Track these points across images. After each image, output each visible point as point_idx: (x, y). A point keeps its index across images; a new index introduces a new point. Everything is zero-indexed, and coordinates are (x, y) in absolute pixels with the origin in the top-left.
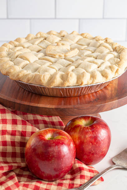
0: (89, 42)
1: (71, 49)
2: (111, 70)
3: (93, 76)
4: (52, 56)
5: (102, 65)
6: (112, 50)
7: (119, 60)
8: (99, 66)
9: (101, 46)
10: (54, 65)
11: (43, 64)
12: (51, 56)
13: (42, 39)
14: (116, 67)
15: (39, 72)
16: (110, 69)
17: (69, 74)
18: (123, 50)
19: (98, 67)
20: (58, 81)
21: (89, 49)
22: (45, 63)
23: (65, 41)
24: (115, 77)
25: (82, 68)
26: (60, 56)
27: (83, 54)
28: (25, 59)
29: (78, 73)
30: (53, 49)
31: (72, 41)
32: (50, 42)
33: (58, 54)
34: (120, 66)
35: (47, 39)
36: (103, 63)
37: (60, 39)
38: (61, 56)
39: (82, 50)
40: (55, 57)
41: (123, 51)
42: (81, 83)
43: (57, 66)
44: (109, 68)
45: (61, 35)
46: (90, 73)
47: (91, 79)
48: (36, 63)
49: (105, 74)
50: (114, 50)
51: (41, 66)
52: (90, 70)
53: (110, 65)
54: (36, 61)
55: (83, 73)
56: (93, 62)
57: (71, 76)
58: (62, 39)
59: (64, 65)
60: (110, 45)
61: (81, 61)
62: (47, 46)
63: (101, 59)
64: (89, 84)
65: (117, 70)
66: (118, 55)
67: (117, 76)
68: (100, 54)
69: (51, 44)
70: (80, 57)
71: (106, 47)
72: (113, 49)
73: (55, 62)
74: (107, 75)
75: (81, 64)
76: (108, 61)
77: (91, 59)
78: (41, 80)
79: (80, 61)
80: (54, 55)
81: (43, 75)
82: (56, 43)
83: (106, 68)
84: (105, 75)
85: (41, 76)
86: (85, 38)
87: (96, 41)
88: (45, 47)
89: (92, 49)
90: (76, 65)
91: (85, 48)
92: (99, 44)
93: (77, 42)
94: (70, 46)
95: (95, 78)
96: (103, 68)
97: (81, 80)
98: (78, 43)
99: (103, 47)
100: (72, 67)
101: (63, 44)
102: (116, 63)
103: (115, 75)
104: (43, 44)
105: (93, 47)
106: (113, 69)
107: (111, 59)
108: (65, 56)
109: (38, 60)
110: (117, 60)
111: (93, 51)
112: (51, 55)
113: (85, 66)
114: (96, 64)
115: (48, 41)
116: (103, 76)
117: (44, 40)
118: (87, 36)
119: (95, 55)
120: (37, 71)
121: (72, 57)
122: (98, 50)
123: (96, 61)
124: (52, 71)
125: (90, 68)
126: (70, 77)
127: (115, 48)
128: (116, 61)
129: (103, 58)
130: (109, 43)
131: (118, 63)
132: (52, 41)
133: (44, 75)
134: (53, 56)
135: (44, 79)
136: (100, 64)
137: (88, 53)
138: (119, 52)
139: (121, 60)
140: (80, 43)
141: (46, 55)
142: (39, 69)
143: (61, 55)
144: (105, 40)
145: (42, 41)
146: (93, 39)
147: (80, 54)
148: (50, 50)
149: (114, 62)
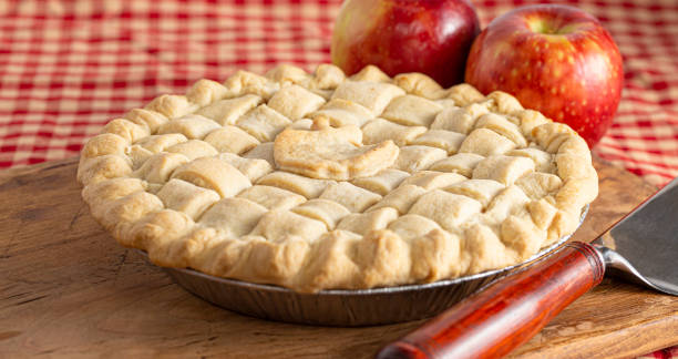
0: (433, 111)
1: (365, 142)
2: (534, 221)
3: (470, 246)
4: (304, 171)
5: (497, 202)
6: (523, 141)
7: (557, 180)
8: (485, 205)
9: (481, 127)
10: (315, 204)
11: (272, 201)
12: (297, 170)
13: (254, 100)
14: (550, 210)
15: (263, 234)
16: (528, 217)
17: (383, 242)
18: (564, 141)
19: (484, 211)
20: (340, 267)
21: (435, 140)
22: (280, 199)
23: (340, 106)
24: (548, 247)
25: (425, 214)
26: (332, 171)
27: (415, 160)
28: (202, 182)
29: (413, 236)
30: (302, 142)
31: (367, 106)
32: (286, 115)
33: (326, 164)
34: (563, 204)
35: (270, 101)
36: (500, 193)
37: (322, 100)
38: (339, 172)
39: (408, 144)
40: (313, 173)
41: (569, 143)
42: (425, 274)
43: (329, 212)
44: (523, 213)
45: (321, 85)
46: (457, 233)
47: (462, 257)
48: (249, 198)
49: (514, 237)
50: (529, 142)
51: (270, 208)
52: (456, 222)
53: (529, 201)
54: (244, 190)
55: (433, 235)
56: (464, 192)
57: (388, 247)
58: (328, 100)
59: (353, 205)
60: (509, 120)
61: (417, 190)
62: (280, 130)
63: (489, 177)
64: (458, 274)
65: (557, 219)
66: (549, 161)
67: (554, 243)
68: (479, 158)
69: (289, 121)
70: (407, 174)
71: (500, 131)
72: (526, 137)
73: (318, 195)
74: (521, 239)
75: (420, 202)
76: (516, 183)
77: (453, 179)
78: (274, 267)
79: (415, 186)
80: (311, 168)
81: (282, 247)
82: (306, 117)
83: (512, 212)
84: (514, 241)
85: (277, 248)
86: (412, 97)
87: (456, 105)
88: (267, 135)
89: (448, 138)
90: (400, 203)
91: (419, 136)
92: (469, 120)
93: (385, 110)
94: (362, 128)
95: (480, 254)
96: (501, 211)
97: (429, 265)
98: (387, 114)
99: (489, 131)
100: (388, 215)
101: (335, 125)
102: (549, 192)
103: (549, 237)
104: (259, 120)
105: (449, 129)
106: (538, 218)
107: (526, 176)
108: (352, 171)
109: (250, 189)
110: (550, 180)
111: (452, 149)
112: (297, 165)
113: (435, 204)
114: (475, 196)
115: (275, 109)
116: (507, 244)
117: (260, 104)
118: (419, 88)
119: (464, 160)
120: (254, 231)
121: (378, 175)
122: (472, 141)
123: (472, 185)
124: (313, 231)
125: (456, 215)
126: (386, 253)
127: (535, 132)
128: (545, 183)
129: (497, 173)
130: (505, 113)
131: (556, 194)
132: (291, 108)
133: (286, 248)
134: (307, 171)
135: (287, 263)
136: (488, 197)
137: (435, 155)
138: (551, 148)
139: (564, 182)
140: (397, 116)
141: (276, 167)
142: (262, 223)
143: (338, 166)
144: (492, 101)
145: (253, 109)
146: (446, 97)
147: (406, 163)
148: (291, 147)
149: (540, 189)
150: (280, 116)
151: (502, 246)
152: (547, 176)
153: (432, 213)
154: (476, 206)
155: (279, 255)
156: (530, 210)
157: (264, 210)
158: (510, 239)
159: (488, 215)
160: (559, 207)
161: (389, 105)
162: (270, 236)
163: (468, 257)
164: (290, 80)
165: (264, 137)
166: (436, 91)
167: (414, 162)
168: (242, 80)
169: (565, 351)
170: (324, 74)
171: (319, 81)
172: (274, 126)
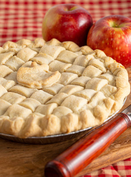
0: (74, 57)
1: (50, 70)
3: (82, 119)
4: (26, 85)
6: (104, 70)
7: (115, 88)
8: (89, 100)
9: (90, 65)
10: (28, 101)
11: (13, 100)
13: (12, 54)
14: (112, 101)
15: (8, 115)
16: (104, 105)
17: (50, 119)
19: (88, 103)
20: (35, 129)
21: (74, 70)
22: (16, 99)
23: (42, 56)
24: (111, 116)
25: (67, 106)
26: (36, 85)
27: (66, 79)
29: (62, 115)
30: (27, 73)
31: (51, 56)
32: (22, 60)
33: (34, 82)
34: (117, 98)
35: (17, 55)
36: (94, 95)
37: (36, 53)
38: (38, 85)
39: (65, 72)
40: (29, 86)
41: (120, 72)
42: (65, 131)
43: (33, 104)
44: (102, 103)
45: (36, 46)
46: (77, 114)
47: (79, 124)
48: (5, 99)
49: (99, 114)
50: (107, 70)
51: (12, 103)
52: (77, 109)
53: (104, 98)
54: (4, 94)
55: (68, 116)
56: (81, 96)
57: (52, 122)
58: (38, 53)
59: (42, 100)
60: (101, 61)
61: (64, 95)
62: (20, 66)
63: (91, 88)
65: (114, 105)
66: (113, 79)
67: (114, 114)
68: (89, 78)
69: (24, 62)
70: (63, 86)
71: (96, 66)
72: (106, 67)
73: (30, 96)
74: (101, 115)
76: (100, 91)
77: (77, 89)
78: (11, 130)
79: (64, 93)
80: (28, 84)
81: (14, 122)
82: (30, 60)
83: (98, 103)
84: (98, 116)
85: (12, 123)
86: (67, 51)
87: (83, 54)
88: (16, 68)
89: (78, 69)
90: (58, 101)
91: (69, 68)
92: (86, 61)
93: (58, 56)
94: (49, 65)
95: (85, 122)
96: (94, 103)
97: (67, 127)
98: (59, 58)
99: (93, 67)
100: (54, 106)
101: (40, 64)
102: (112, 93)
103: (111, 112)
104: (13, 62)
105: (80, 65)
106: (107, 105)
107: (104, 87)
108: (43, 85)
109: (6, 93)
110: (113, 89)
111: (80, 74)
112: (24, 83)
113: (70, 102)
114: (85, 97)
115: (19, 57)
116: (96, 116)
117: (14, 56)
118: (70, 47)
119: (83, 80)
120: (5, 114)
121: (52, 86)
122: (87, 71)
123: (85, 93)
124: (26, 113)
125: (78, 106)
126: (51, 124)
127: (109, 66)
128: (111, 90)
129: (93, 87)
130: (99, 58)
131: (114, 94)
132: (24, 57)
133: (15, 123)
135: (15, 128)
136: (90, 97)
137: (74, 76)
138: (114, 73)
139: (118, 90)
140: (62, 59)
141: (17, 83)
142: (8, 110)
143: (38, 83)
144: (95, 53)
145: (11, 57)
146: (79, 51)
147: (63, 80)
148: (23, 75)
149: (109, 92)
150: (21, 60)
151: (94, 118)
152: (111, 87)
153: (69, 105)
154: (86, 101)
155: (13, 125)
156: (105, 102)
157: (9, 104)
158: (97, 115)
159: (89, 105)
160: (115, 100)
161: (59, 55)
162: (11, 116)
163: (81, 124)
164: (25, 45)
165: (14, 68)
166: (76, 48)
167: (66, 80)
168: (9, 45)
169: (116, 154)
170: (37, 42)
171: (35, 45)
172: (18, 64)
